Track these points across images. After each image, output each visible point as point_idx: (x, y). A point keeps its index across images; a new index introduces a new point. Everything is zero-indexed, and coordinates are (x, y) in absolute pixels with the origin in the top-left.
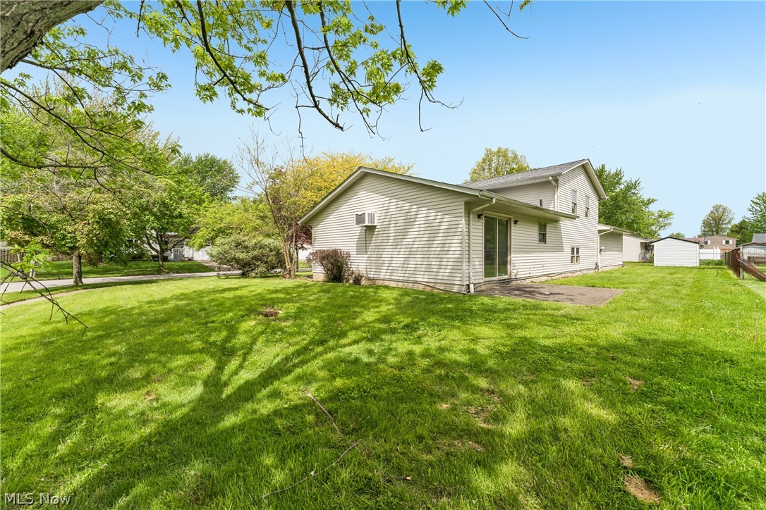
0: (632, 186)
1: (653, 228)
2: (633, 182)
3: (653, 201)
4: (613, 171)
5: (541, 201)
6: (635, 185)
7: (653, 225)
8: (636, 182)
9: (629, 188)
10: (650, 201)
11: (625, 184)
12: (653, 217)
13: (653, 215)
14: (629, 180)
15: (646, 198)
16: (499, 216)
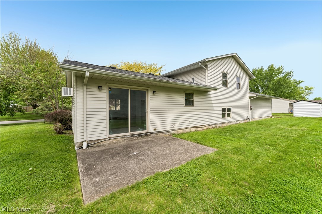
0: (289, 74)
1: (303, 95)
2: (289, 72)
3: (302, 82)
4: (277, 67)
5: (193, 79)
6: (290, 73)
7: (302, 93)
8: (291, 72)
9: (287, 75)
10: (300, 82)
11: (285, 73)
12: (302, 90)
13: (302, 89)
14: (287, 71)
15: (298, 80)
16: (131, 88)
